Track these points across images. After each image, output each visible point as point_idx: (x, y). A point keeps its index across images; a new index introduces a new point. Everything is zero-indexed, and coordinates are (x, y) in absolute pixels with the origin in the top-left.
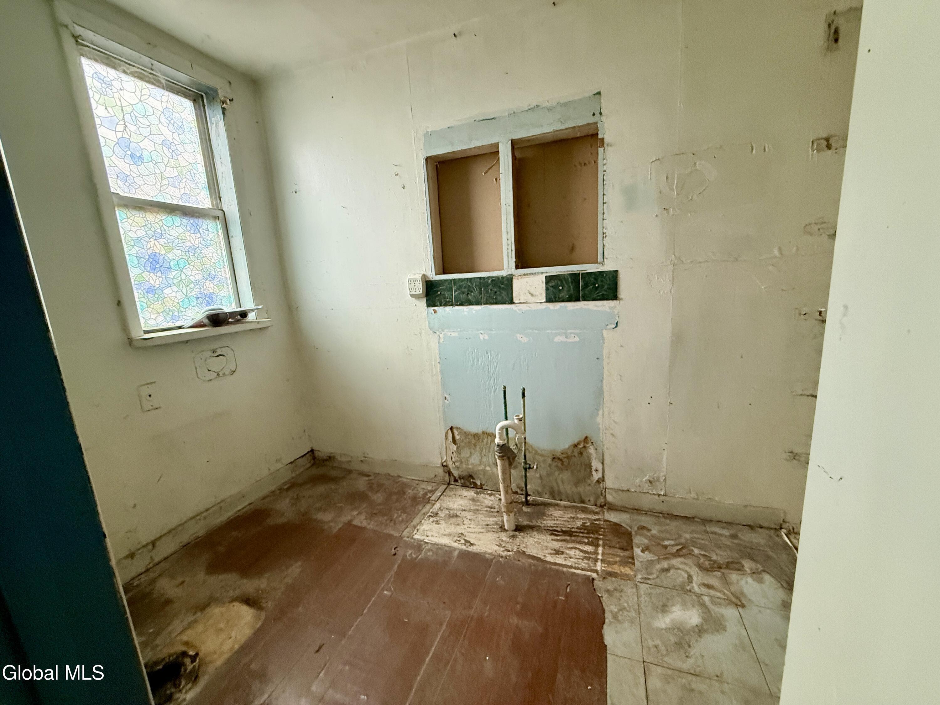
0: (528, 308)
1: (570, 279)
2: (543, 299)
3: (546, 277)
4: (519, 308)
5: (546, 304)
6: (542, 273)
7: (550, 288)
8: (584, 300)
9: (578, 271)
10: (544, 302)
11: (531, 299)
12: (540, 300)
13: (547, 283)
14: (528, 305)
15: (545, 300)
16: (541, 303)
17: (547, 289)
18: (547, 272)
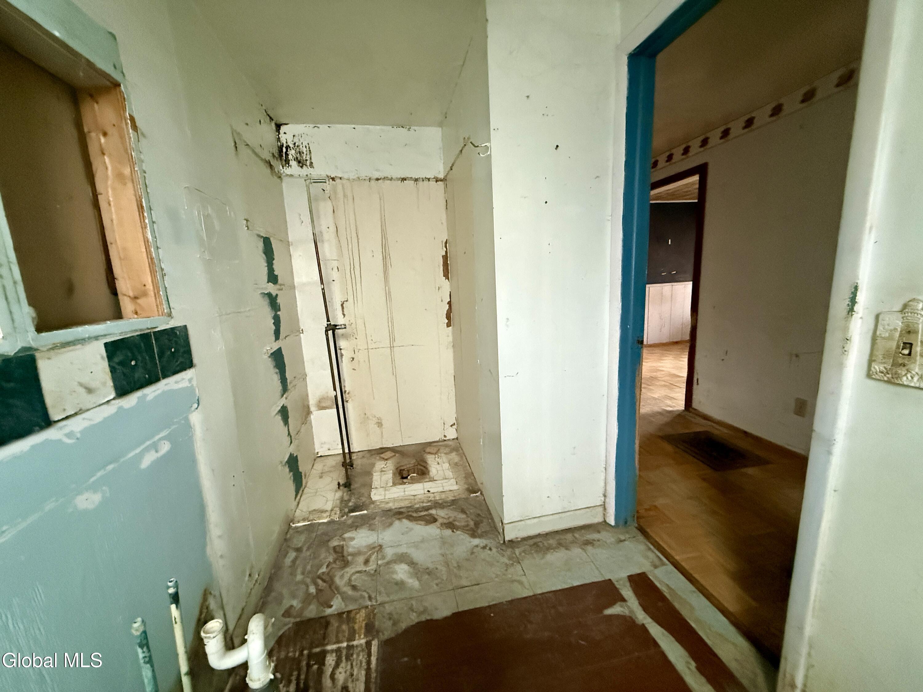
0: (86, 424)
1: (142, 345)
2: (111, 394)
3: (106, 345)
4: (67, 430)
5: (117, 401)
6: (97, 338)
7: (117, 367)
8: (165, 376)
9: (148, 329)
10: (114, 399)
11: (88, 400)
12: (105, 397)
13: (110, 357)
14: (84, 415)
15: (113, 395)
16: (108, 402)
17: (113, 370)
18: (105, 335)
